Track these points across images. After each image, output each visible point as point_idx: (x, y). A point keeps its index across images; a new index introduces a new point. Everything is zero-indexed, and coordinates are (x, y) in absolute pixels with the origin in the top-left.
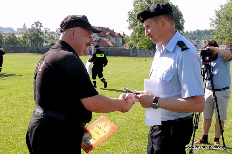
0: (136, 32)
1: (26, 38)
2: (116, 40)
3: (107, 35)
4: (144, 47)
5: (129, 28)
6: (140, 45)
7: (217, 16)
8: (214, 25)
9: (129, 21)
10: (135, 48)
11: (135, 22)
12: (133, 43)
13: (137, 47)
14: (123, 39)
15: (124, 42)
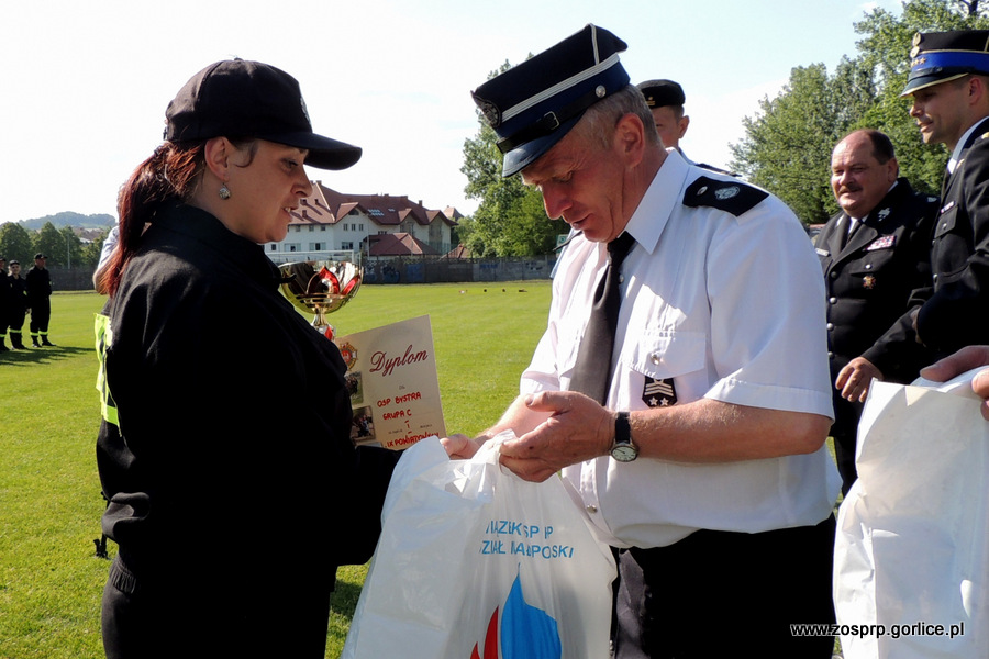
0: (492, 203)
2: (431, 234)
3: (402, 219)
4: (521, 248)
5: (470, 192)
6: (507, 244)
7: (755, 138)
8: (744, 166)
9: (469, 170)
10: (493, 254)
11: (487, 172)
12: (483, 238)
13: (498, 250)
14: (452, 230)
15: (455, 240)
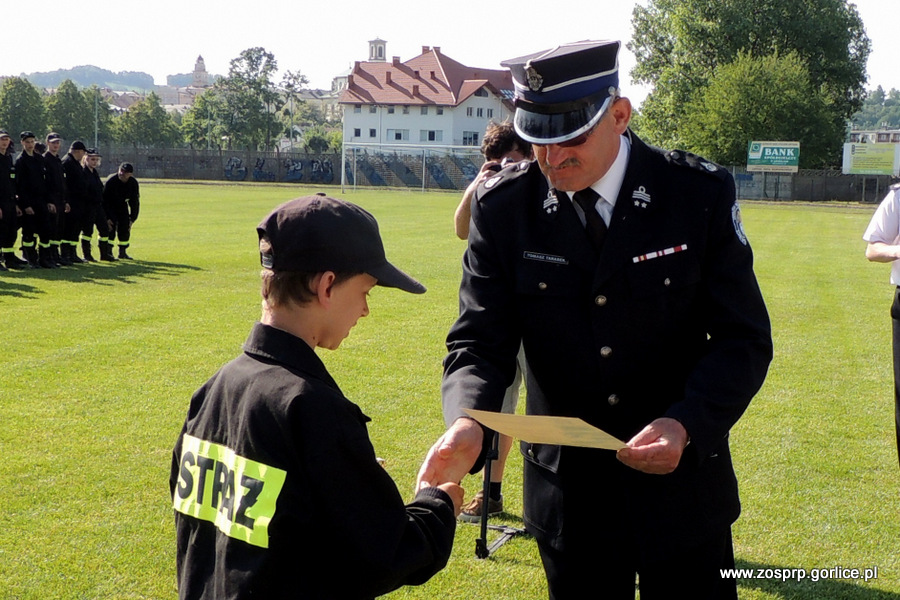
0: (665, 92)
1: (205, 117)
5: (637, 75)
9: (638, 47)
11: (661, 51)
